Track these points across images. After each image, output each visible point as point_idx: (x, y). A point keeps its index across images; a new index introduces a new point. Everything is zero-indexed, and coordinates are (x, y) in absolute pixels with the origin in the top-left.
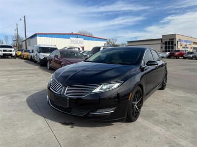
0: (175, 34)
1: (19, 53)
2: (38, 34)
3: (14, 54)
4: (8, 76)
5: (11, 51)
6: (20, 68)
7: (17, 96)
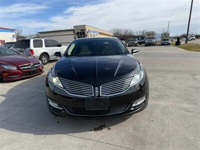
0: (84, 25)
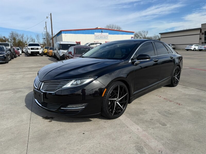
1: (46, 51)
2: (63, 31)
3: (40, 51)
4: (25, 73)
5: (38, 49)
6: (40, 65)
7: (21, 91)
